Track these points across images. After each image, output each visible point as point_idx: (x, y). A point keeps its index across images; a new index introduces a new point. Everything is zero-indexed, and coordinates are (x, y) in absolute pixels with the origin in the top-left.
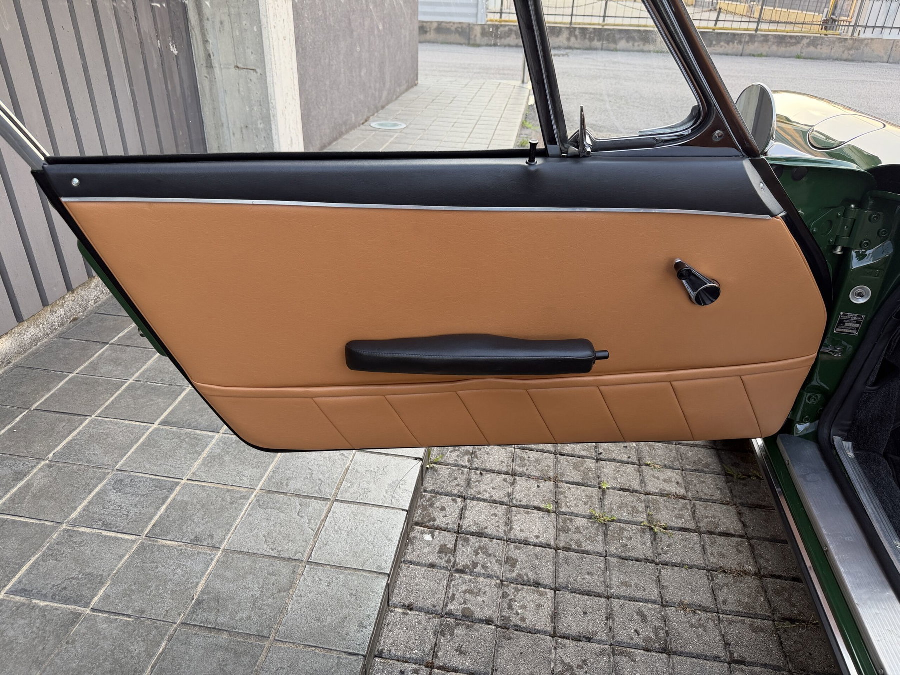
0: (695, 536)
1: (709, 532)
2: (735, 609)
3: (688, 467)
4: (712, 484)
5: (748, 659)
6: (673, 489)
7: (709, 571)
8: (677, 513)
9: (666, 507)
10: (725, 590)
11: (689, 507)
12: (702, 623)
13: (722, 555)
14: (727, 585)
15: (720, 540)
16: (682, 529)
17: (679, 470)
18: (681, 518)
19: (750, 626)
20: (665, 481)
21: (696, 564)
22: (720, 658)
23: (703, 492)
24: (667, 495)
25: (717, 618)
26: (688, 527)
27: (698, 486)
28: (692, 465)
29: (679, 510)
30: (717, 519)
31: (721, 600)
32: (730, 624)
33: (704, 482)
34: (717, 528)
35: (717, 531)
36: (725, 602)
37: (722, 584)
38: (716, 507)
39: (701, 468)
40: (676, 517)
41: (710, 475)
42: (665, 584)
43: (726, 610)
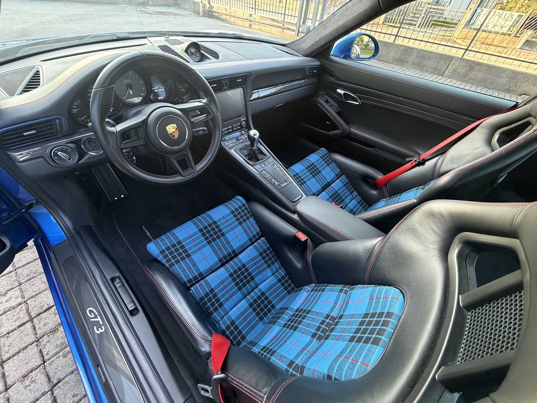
0: (29, 325)
1: (37, 315)
2: (54, 352)
3: (23, 281)
4: (39, 282)
5: (62, 377)
6: (13, 303)
7: (37, 341)
8: (15, 317)
9: (8, 319)
10: (48, 345)
11: (24, 308)
12: (32, 380)
13: (46, 324)
14: (49, 341)
15: (44, 315)
16: (19, 327)
17: (18, 286)
18: (18, 319)
19: (62, 356)
20: (7, 301)
21: (29, 343)
22: (45, 392)
23: (33, 291)
24: (8, 310)
25: (43, 367)
26: (23, 322)
27: (30, 289)
28: (26, 277)
29: (17, 315)
30: (43, 303)
31: (45, 354)
32: (51, 364)
33: (33, 285)
34: (42, 309)
35: (42, 310)
36: (47, 354)
37: (45, 343)
38: (41, 296)
39: (32, 276)
40: (15, 321)
41: (38, 277)
42: (7, 374)
43: (49, 358)
